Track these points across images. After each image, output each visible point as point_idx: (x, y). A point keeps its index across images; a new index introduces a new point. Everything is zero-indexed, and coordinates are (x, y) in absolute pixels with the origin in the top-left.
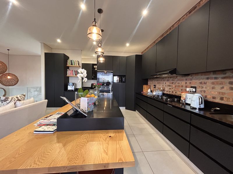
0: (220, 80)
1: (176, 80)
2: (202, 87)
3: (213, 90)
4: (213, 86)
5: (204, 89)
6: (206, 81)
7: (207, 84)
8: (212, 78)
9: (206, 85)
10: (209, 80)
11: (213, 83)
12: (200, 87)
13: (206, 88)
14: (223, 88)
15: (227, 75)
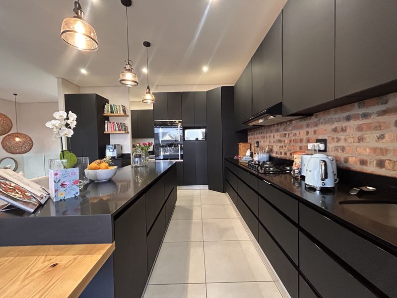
0: (374, 119)
7: (348, 130)
9: (345, 134)
11: (360, 128)
12: (333, 139)
13: (345, 140)
14: (382, 137)
15: (390, 104)
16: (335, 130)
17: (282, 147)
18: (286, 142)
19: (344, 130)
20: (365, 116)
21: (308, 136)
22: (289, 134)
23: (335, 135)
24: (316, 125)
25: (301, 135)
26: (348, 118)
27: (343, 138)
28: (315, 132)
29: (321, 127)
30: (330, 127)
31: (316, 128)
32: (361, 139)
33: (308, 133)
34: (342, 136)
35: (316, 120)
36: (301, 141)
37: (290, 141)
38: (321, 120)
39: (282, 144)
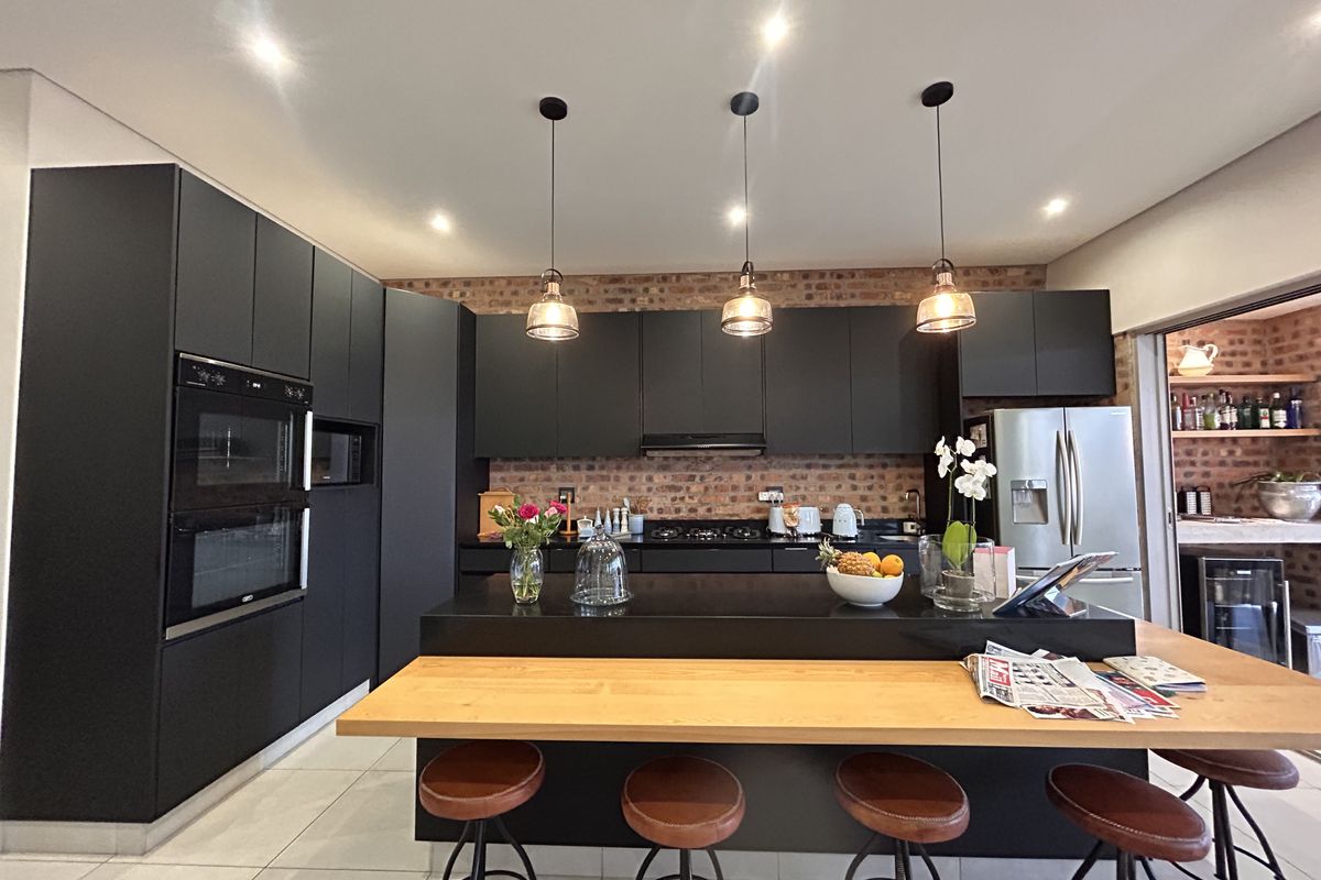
0: (833, 471)
1: (708, 467)
2: (798, 488)
3: (823, 493)
4: (821, 483)
5: (802, 492)
6: (805, 472)
7: (809, 478)
8: (816, 466)
9: (804, 481)
10: (812, 470)
11: (820, 478)
12: (791, 486)
13: (806, 488)
14: (839, 487)
15: (845, 461)
16: (794, 477)
17: (682, 499)
18: (694, 489)
19: (804, 478)
20: (825, 467)
21: (750, 482)
22: (702, 478)
23: (794, 483)
24: (766, 468)
25: (734, 480)
26: (809, 467)
27: (802, 486)
28: (762, 477)
29: (773, 471)
30: (786, 473)
31: (766, 473)
32: (822, 488)
33: (749, 478)
34: (802, 484)
35: (765, 462)
36: (735, 488)
37: (706, 489)
38: (774, 464)
39: (679, 495)
